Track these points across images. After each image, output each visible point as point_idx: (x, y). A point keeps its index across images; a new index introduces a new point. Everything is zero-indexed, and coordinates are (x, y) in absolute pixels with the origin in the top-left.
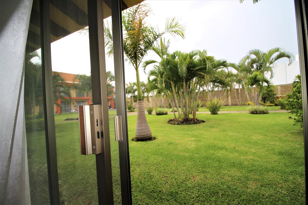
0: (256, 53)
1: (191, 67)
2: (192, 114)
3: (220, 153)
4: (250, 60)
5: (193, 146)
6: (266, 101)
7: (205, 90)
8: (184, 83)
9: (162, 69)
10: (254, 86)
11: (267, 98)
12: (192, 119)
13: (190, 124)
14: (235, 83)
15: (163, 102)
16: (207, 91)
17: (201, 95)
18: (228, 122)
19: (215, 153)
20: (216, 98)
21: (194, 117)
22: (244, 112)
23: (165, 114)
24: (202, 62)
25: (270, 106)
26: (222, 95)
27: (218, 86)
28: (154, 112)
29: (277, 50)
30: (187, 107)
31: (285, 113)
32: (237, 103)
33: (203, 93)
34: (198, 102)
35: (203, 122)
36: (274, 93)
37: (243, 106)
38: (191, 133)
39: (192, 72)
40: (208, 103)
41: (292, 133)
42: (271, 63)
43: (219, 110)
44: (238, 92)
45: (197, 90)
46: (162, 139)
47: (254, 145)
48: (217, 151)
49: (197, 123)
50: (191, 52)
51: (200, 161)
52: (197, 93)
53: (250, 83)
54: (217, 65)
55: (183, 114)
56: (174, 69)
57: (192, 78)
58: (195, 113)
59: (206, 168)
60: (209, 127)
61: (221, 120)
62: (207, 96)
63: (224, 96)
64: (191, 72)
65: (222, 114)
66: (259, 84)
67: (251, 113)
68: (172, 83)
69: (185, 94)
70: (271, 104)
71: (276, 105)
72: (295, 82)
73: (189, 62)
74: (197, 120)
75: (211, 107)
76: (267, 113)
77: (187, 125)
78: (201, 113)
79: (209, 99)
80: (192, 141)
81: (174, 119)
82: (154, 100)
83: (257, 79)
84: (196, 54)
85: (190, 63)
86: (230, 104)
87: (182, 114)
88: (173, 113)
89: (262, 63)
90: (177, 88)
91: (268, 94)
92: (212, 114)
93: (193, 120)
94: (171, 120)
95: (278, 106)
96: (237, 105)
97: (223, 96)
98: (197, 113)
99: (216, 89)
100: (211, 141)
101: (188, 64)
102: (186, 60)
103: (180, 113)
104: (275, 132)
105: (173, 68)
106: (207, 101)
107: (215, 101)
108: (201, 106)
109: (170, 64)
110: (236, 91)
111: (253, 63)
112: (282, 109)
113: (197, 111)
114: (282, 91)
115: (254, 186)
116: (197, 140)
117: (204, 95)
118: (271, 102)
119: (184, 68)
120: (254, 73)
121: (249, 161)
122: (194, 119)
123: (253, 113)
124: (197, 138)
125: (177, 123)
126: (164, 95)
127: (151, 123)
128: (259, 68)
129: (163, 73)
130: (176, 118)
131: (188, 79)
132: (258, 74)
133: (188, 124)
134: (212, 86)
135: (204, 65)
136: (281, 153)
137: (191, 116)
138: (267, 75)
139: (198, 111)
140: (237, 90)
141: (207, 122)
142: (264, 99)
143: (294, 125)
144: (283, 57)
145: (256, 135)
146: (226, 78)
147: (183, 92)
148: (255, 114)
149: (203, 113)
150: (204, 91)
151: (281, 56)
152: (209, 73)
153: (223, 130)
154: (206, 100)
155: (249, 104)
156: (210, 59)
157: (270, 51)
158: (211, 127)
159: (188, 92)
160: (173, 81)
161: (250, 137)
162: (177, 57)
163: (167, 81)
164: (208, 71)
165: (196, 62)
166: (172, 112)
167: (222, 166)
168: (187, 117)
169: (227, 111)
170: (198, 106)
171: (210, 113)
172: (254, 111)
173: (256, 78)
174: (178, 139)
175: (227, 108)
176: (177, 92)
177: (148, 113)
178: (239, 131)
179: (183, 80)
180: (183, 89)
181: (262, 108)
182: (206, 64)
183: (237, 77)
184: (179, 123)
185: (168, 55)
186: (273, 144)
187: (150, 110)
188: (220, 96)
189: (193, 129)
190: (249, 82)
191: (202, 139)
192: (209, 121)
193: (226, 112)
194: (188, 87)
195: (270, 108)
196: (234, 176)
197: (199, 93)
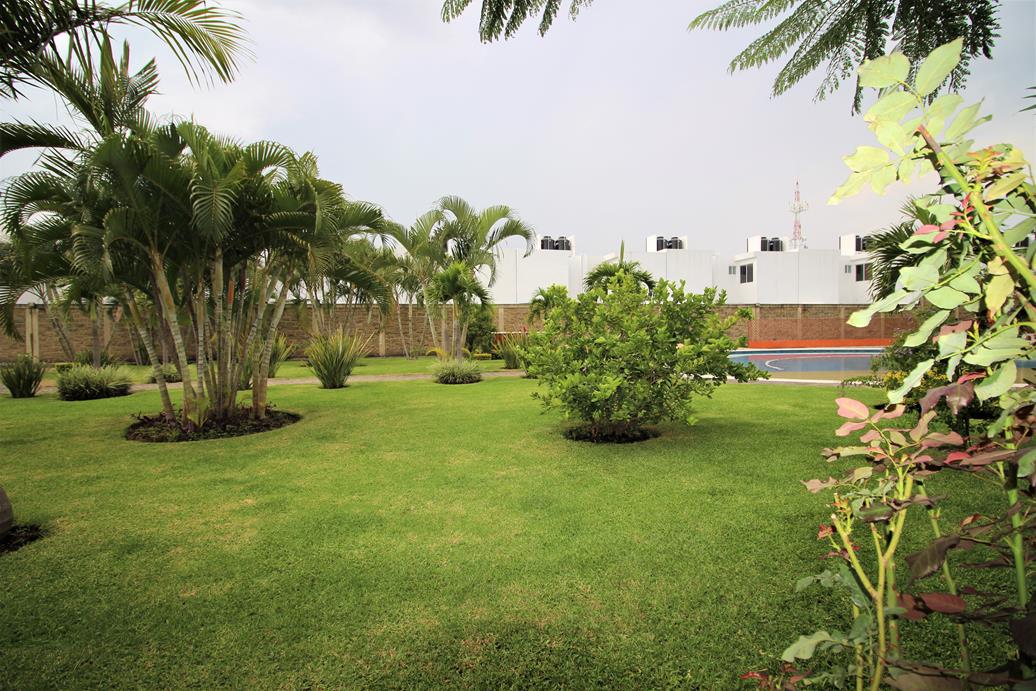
0: (459, 207)
1: (251, 207)
2: (247, 387)
3: (361, 543)
4: (442, 224)
5: (249, 535)
6: (475, 345)
7: (305, 300)
8: (219, 267)
9: (103, 183)
10: (451, 301)
11: (478, 338)
12: (250, 410)
13: (241, 434)
14: (399, 288)
15: (107, 337)
16: (309, 303)
17: (286, 317)
18: (379, 415)
19: (342, 551)
20: (340, 330)
21: (256, 403)
22: (422, 379)
23: (116, 395)
24: (298, 197)
25: (484, 358)
26: (360, 322)
27: (347, 291)
28: (49, 385)
29: (504, 212)
30: (226, 364)
31: (516, 379)
32: (402, 349)
33: (297, 310)
34: (277, 341)
35: (294, 418)
36: (494, 325)
37: (420, 358)
38: (240, 476)
39: (257, 224)
40: (315, 348)
41: (538, 436)
42: (492, 244)
43: (349, 374)
44: (407, 315)
45: (273, 297)
46: (82, 530)
47: (458, 487)
48: (350, 540)
49: (268, 427)
50: (253, 146)
51: (279, 610)
52: (272, 309)
53: (441, 293)
54: (350, 217)
55: (206, 394)
56: (171, 196)
57: (255, 250)
58: (263, 383)
59: (306, 637)
60: (318, 439)
61: (355, 409)
62: (309, 322)
63: (366, 325)
64: (252, 224)
65: (360, 386)
66: (461, 299)
67: (442, 382)
68: (157, 258)
69: (219, 310)
70: (484, 355)
71: (496, 357)
72: (535, 301)
73: (243, 182)
74: (268, 412)
75: (324, 364)
76: (478, 381)
77: (225, 440)
78: (285, 382)
79: (316, 330)
80: (244, 512)
81: (162, 416)
82: (56, 324)
83: (458, 283)
84: (273, 160)
85: (247, 190)
86: (382, 350)
87: (202, 394)
88: (156, 387)
89: (471, 240)
90: (179, 282)
91: (480, 327)
92: (325, 387)
93: (252, 416)
94: (146, 422)
95: (500, 358)
96: (401, 355)
97: (361, 324)
98: (270, 383)
99: (341, 301)
100: (325, 497)
101: (236, 190)
102: (230, 174)
103: (195, 385)
104: (502, 438)
105: (165, 195)
106: (307, 339)
107: (338, 340)
108: (289, 358)
109: (147, 169)
110: (402, 313)
111: (449, 236)
112: (508, 368)
113: (269, 377)
114: (506, 320)
115: (478, 655)
116: (268, 505)
117: (298, 316)
118: (485, 350)
119: (222, 205)
120: (453, 266)
121: (453, 554)
122: (256, 412)
123: (446, 382)
124: (268, 493)
125: (175, 433)
126: (116, 304)
127: (22, 442)
128: (464, 252)
129: (109, 204)
130: (172, 411)
131: (238, 253)
132: (461, 269)
133: (231, 434)
134: (327, 289)
135: (304, 209)
136: (527, 506)
137: (244, 398)
138: (482, 275)
139: (273, 377)
140: (405, 307)
141: (307, 418)
142: (471, 341)
143: (542, 414)
144: (516, 234)
145: (461, 451)
146: (375, 268)
147: (211, 303)
148: (451, 383)
149: (292, 384)
150: (298, 302)
151: (513, 229)
152: (321, 241)
153: (365, 444)
154: (305, 337)
155: (434, 354)
156: (330, 191)
157: (489, 212)
158: (324, 438)
159: (236, 303)
160: (160, 249)
161: (445, 461)
162: (187, 151)
163: (128, 245)
164: (320, 233)
165: (276, 190)
166: (154, 381)
167: (370, 602)
168: (227, 404)
169: (375, 374)
170: (275, 357)
171: (319, 382)
172: (449, 375)
173: (455, 279)
174: (178, 515)
175: (373, 366)
176: (184, 298)
177: (8, 391)
178: (414, 444)
179: (214, 251)
180: (210, 287)
181: (466, 366)
182: (312, 208)
183: (406, 270)
184: (184, 432)
185: (139, 130)
186: (503, 476)
187: (19, 376)
188: (352, 326)
189: (249, 456)
190: (438, 288)
191: (288, 494)
192: (316, 414)
193: (371, 379)
194: (233, 283)
195: (484, 365)
196: (414, 637)
197: (280, 311)
